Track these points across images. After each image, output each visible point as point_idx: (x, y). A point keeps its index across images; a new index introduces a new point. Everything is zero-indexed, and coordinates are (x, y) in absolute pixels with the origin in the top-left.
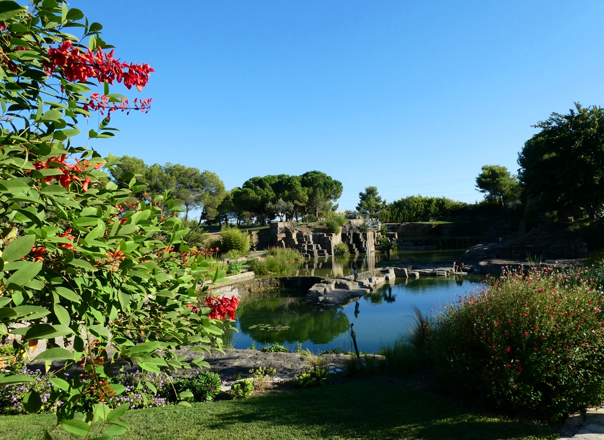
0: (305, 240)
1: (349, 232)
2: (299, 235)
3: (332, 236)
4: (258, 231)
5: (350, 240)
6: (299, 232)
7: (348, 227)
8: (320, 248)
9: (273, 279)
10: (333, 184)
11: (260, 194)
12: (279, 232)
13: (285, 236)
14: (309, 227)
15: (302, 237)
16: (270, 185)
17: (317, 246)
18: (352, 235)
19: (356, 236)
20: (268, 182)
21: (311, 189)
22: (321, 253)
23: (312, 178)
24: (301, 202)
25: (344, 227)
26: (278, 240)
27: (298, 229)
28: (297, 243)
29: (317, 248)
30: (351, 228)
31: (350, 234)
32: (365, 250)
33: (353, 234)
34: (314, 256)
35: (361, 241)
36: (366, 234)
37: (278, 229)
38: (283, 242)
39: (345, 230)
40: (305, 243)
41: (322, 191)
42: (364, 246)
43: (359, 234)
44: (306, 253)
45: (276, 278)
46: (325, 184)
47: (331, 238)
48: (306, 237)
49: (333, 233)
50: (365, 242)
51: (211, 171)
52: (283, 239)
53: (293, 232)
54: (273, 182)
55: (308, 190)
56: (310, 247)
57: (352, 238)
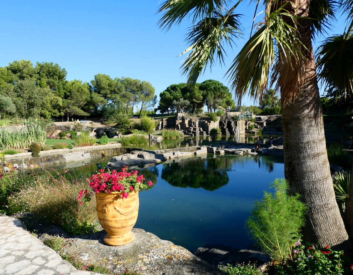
0: (193, 125)
1: (225, 120)
2: (190, 122)
3: (210, 122)
4: (168, 118)
5: (224, 125)
6: (191, 119)
7: (224, 117)
8: (202, 130)
9: (122, 149)
10: (220, 88)
11: (172, 95)
12: (178, 119)
13: (181, 122)
14: (198, 116)
15: (192, 123)
16: (180, 89)
17: (200, 129)
18: (226, 123)
19: (229, 124)
20: (179, 87)
21: (205, 92)
22: (201, 133)
23: (207, 84)
24: (197, 100)
25: (222, 117)
26: (177, 124)
27: (190, 117)
28: (187, 126)
29: (200, 130)
30: (227, 118)
31: (225, 122)
32: (234, 133)
33: (228, 122)
34: (196, 135)
35: (232, 126)
36: (236, 122)
37: (178, 117)
38: (179, 125)
39: (222, 119)
40: (192, 126)
41: (212, 93)
42: (233, 130)
43: (231, 122)
44: (191, 133)
45: (124, 148)
46: (214, 88)
47: (209, 124)
48: (194, 122)
49: (212, 120)
50: (235, 128)
51: (147, 81)
52: (180, 123)
53: (186, 119)
54: (182, 87)
55: (203, 93)
56: (195, 129)
57: (226, 124)
